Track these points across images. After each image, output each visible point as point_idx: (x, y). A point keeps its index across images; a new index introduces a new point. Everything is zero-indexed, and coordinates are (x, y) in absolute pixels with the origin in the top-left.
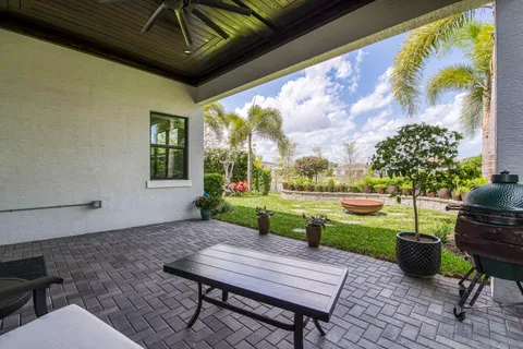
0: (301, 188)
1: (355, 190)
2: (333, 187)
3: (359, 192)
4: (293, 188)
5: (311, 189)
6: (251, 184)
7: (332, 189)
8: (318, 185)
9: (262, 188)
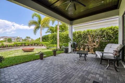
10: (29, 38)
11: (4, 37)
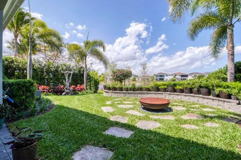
0: (115, 89)
1: (148, 90)
2: (135, 88)
3: (150, 90)
4: (109, 89)
5: (121, 89)
6: (86, 86)
7: (134, 89)
8: (125, 87)
9: (93, 89)
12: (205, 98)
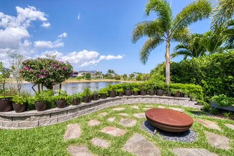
10: (113, 72)
11: (82, 71)
12: (162, 98)
